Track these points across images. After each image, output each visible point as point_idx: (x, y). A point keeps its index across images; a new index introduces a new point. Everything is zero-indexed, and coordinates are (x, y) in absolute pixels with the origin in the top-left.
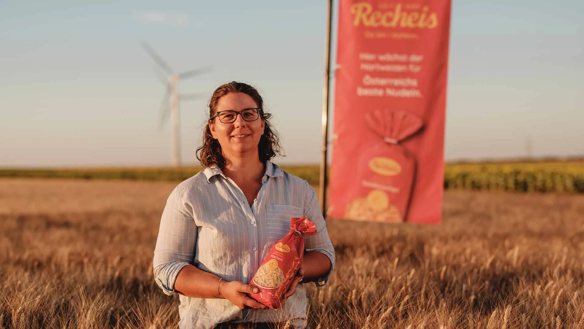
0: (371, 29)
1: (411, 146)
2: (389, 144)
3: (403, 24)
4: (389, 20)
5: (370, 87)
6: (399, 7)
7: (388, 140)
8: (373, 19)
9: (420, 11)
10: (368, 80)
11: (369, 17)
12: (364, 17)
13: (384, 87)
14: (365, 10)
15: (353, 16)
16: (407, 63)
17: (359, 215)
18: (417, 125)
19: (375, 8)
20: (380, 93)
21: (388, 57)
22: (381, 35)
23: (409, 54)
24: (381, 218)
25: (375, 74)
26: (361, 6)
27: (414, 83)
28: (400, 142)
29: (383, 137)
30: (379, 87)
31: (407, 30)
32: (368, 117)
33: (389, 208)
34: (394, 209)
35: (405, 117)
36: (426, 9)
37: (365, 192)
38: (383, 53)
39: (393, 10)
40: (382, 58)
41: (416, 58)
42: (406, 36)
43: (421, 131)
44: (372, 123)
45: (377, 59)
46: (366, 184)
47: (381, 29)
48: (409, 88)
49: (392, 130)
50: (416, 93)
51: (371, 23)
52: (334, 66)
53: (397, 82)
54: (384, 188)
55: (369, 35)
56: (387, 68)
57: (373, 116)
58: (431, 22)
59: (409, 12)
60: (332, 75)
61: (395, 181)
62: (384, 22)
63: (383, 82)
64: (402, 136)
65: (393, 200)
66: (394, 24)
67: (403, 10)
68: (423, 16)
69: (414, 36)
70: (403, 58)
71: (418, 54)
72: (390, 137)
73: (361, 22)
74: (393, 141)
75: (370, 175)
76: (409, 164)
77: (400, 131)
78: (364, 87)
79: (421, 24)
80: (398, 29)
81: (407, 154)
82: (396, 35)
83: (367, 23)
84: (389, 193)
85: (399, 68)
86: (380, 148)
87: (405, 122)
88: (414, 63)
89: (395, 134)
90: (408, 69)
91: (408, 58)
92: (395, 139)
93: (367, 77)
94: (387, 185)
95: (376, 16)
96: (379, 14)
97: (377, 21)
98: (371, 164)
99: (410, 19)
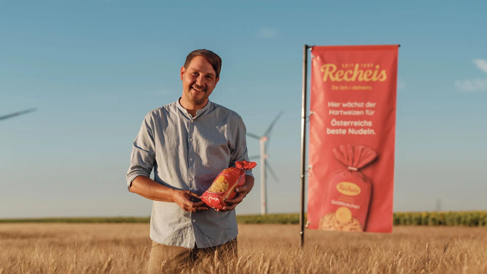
0: (336, 83)
1: (368, 172)
2: (351, 171)
3: (360, 79)
4: (350, 76)
5: (336, 127)
6: (357, 66)
7: (350, 168)
8: (337, 75)
9: (373, 69)
10: (335, 122)
11: (334, 74)
12: (331, 74)
13: (347, 128)
14: (331, 69)
15: (323, 74)
16: (364, 109)
17: (330, 227)
18: (373, 156)
19: (339, 68)
20: (344, 132)
21: (350, 105)
22: (343, 88)
23: (365, 102)
24: (346, 229)
25: (339, 118)
26: (328, 66)
27: (370, 124)
28: (359, 170)
29: (347, 166)
30: (343, 127)
31: (364, 83)
32: (335, 150)
33: (352, 220)
34: (355, 222)
35: (363, 150)
36: (378, 67)
37: (334, 209)
38: (345, 102)
39: (353, 69)
40: (344, 105)
41: (370, 105)
42: (363, 88)
43: (376, 160)
44: (338, 156)
45: (341, 105)
46: (334, 202)
47: (343, 83)
48: (365, 128)
49: (353, 161)
50: (371, 132)
51: (337, 79)
52: (309, 113)
53: (356, 124)
54: (348, 205)
55: (335, 88)
56: (349, 113)
57: (338, 150)
58: (382, 77)
59: (365, 70)
60: (307, 119)
61: (356, 200)
62: (346, 78)
63: (346, 123)
64: (361, 165)
65: (355, 214)
66: (353, 79)
67: (360, 68)
68: (376, 72)
69: (370, 88)
70: (361, 105)
71: (372, 102)
72: (352, 166)
73: (329, 78)
74: (355, 169)
75: (337, 196)
76: (367, 186)
77: (359, 162)
78: (332, 128)
79: (374, 79)
80: (357, 82)
81: (365, 179)
82: (355, 88)
83: (333, 79)
84: (352, 210)
85: (358, 113)
86: (344, 175)
87: (363, 154)
88: (369, 108)
89: (355, 163)
90: (365, 113)
91: (364, 105)
92: (356, 167)
93: (334, 120)
94: (350, 203)
95: (340, 73)
96: (342, 72)
97: (340, 77)
98: (338, 187)
99: (365, 75)
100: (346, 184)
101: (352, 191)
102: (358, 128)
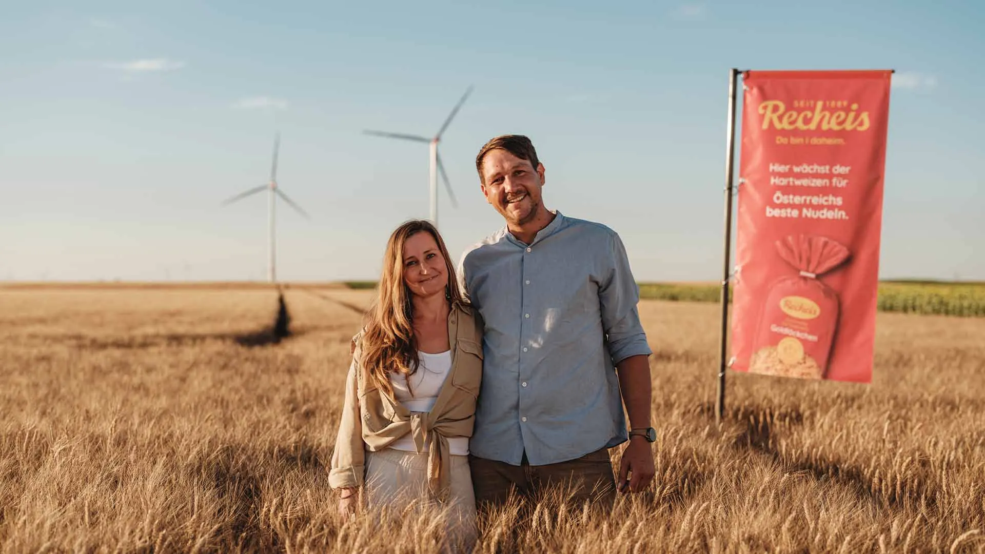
0: (784, 132)
1: (834, 281)
2: (805, 278)
3: (825, 127)
4: (807, 121)
5: (782, 206)
6: (820, 104)
7: (803, 273)
8: (785, 119)
9: (847, 110)
10: (779, 198)
11: (780, 118)
12: (775, 118)
13: (799, 207)
14: (776, 109)
15: (762, 117)
16: (830, 176)
17: (768, 368)
18: (843, 254)
19: (789, 108)
20: (795, 213)
21: (806, 168)
22: (795, 141)
23: (832, 165)
24: (794, 374)
25: (787, 190)
26: (771, 104)
27: (839, 201)
28: (818, 277)
29: (799, 271)
30: (793, 206)
31: (830, 133)
32: (778, 243)
33: (804, 359)
34: (810, 362)
35: (826, 244)
36: (855, 106)
37: (775, 339)
38: (799, 164)
39: (813, 109)
40: (796, 169)
41: (840, 169)
42: (829, 141)
43: (848, 262)
44: (783, 253)
45: (791, 170)
46: (775, 329)
47: (796, 133)
48: (831, 207)
49: (809, 262)
50: (841, 214)
51: (785, 125)
52: (737, 181)
53: (815, 200)
54: (799, 334)
55: (781, 140)
56: (805, 182)
57: (785, 243)
58: (861, 124)
59: (833, 111)
60: (735, 191)
61: (812, 326)
62: (800, 124)
63: (798, 200)
64: (821, 270)
65: (810, 350)
66: (813, 126)
67: (824, 108)
68: (852, 115)
69: (840, 141)
70: (825, 169)
71: (842, 165)
72: (807, 271)
73: (771, 123)
74: (813, 276)
75: (781, 318)
76: (831, 304)
77: (819, 264)
78: (774, 206)
79: (848, 126)
80: (819, 132)
81: (828, 292)
82: (815, 141)
83: (778, 126)
84: (804, 342)
85: (819, 183)
86: (794, 284)
87: (826, 251)
88: (839, 175)
89: (811, 268)
90: (831, 183)
91: (830, 170)
92: (813, 272)
93: (778, 194)
94: (801, 331)
95: (790, 116)
96: (795, 114)
97: (791, 123)
98: (782, 303)
99: (834, 120)
100: (796, 300)
101: (805, 311)
102: (819, 207)
